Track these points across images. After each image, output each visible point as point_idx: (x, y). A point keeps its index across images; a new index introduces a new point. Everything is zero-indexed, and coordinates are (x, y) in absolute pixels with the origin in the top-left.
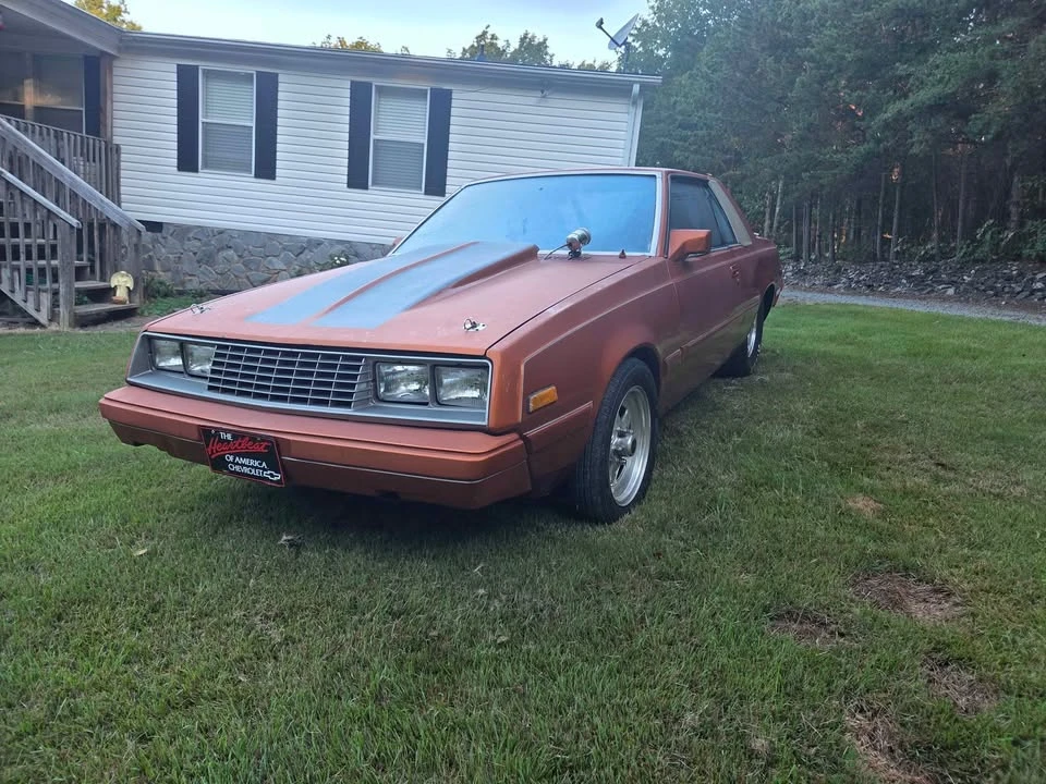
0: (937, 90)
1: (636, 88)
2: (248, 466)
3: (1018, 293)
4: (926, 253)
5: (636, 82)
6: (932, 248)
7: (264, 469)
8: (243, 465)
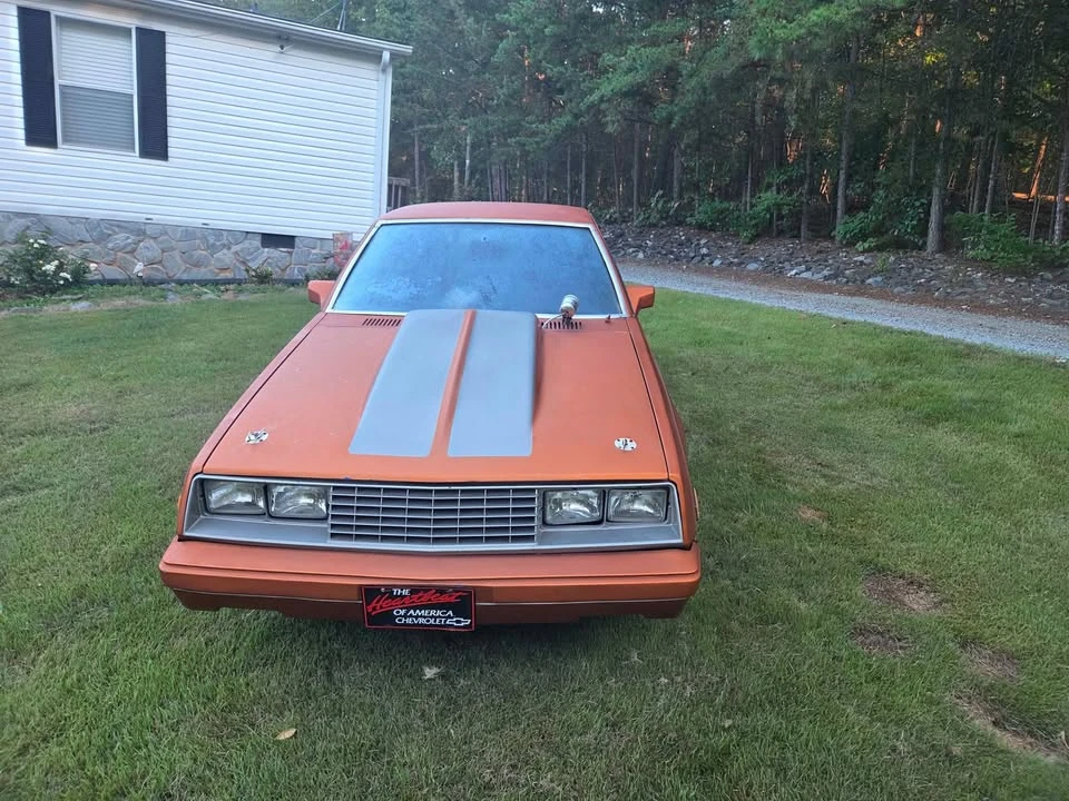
0: (629, 78)
1: (386, 56)
2: (425, 617)
3: (693, 258)
4: (611, 217)
5: (387, 49)
6: (615, 212)
7: (449, 617)
8: (417, 617)
